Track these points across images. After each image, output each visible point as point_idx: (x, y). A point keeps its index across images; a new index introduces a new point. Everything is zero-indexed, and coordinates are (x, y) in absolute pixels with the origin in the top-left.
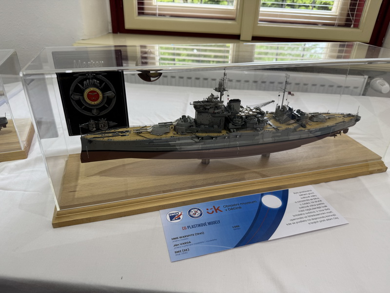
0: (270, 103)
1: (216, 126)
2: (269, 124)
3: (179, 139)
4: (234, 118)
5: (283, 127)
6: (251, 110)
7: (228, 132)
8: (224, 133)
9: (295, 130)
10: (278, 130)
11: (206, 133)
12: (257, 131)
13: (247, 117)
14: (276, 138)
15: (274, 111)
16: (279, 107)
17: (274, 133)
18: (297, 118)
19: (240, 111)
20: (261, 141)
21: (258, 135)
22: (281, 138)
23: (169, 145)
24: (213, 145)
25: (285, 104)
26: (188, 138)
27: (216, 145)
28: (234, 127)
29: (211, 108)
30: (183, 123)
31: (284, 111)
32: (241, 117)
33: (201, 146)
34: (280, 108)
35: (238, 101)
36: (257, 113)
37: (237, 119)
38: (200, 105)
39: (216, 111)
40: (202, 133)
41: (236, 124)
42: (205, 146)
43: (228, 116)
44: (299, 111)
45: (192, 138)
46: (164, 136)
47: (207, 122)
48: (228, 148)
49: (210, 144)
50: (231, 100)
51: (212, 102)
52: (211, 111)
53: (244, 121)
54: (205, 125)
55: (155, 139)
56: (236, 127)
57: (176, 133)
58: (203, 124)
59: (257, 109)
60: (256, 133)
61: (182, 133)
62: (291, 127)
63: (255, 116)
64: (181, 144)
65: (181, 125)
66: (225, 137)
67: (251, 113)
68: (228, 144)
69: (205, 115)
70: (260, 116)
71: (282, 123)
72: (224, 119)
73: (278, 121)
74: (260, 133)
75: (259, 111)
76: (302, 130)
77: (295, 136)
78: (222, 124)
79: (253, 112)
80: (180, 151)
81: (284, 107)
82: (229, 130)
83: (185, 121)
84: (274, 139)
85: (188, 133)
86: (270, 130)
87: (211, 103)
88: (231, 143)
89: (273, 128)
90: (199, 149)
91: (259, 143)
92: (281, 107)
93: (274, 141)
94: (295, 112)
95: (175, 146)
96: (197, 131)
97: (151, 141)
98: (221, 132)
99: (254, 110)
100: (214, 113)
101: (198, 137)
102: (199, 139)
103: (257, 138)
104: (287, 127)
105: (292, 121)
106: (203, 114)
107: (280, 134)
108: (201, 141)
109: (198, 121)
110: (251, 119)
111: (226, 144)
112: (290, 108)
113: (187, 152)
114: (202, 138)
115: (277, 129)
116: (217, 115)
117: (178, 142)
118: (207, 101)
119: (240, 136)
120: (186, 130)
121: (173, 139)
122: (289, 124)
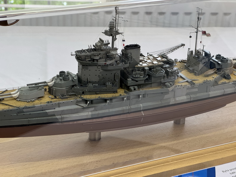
0: (178, 47)
1: (109, 84)
2: (181, 77)
3: (59, 105)
4: (133, 71)
5: (200, 80)
6: (155, 59)
7: (127, 91)
8: (121, 92)
9: (216, 83)
10: (194, 84)
11: (96, 94)
12: (166, 86)
13: (151, 68)
14: (192, 96)
15: (185, 58)
16: (192, 52)
17: (188, 88)
18: (217, 67)
19: (141, 61)
20: (172, 102)
21: (167, 93)
22: (198, 95)
23: (46, 115)
24: (107, 111)
25: (199, 47)
26: (71, 103)
27: (111, 110)
28: (134, 83)
29: (100, 58)
30: (63, 82)
31: (198, 57)
32: (143, 69)
33: (90, 113)
34: (194, 54)
35: (136, 47)
36: (163, 62)
37: (137, 72)
38: (86, 56)
39: (109, 62)
40: (91, 94)
41: (136, 79)
42: (97, 112)
43: (125, 69)
44: (218, 57)
45: (77, 103)
46: (37, 101)
47: (96, 79)
48: (129, 113)
49: (103, 110)
50: (127, 46)
51: (102, 50)
52: (102, 62)
53: (148, 75)
54: (93, 83)
55: (26, 108)
56: (137, 83)
57: (53, 97)
58: (90, 82)
59: (163, 56)
60: (164, 90)
61: (63, 97)
62: (210, 79)
63: (161, 66)
64: (63, 112)
65: (61, 86)
66: (123, 99)
67: (155, 62)
68: (127, 108)
69: (93, 69)
70: (167, 66)
71: (198, 75)
72: (119, 72)
73: (192, 72)
74: (170, 89)
75: (165, 60)
76: (225, 83)
77: (216, 92)
78: (118, 80)
79: (158, 61)
80: (62, 122)
81: (198, 52)
82: (128, 88)
83: (64, 79)
84: (189, 97)
85: (70, 95)
86: (183, 84)
87: (101, 52)
88: (132, 107)
89: (187, 81)
90: (88, 117)
91: (170, 104)
92: (194, 52)
93: (189, 100)
94: (214, 58)
95: (54, 115)
96: (83, 93)
97: (20, 111)
98: (116, 92)
99: (159, 59)
100: (106, 65)
101: (86, 101)
102: (86, 103)
103: (166, 97)
104: (205, 79)
105: (211, 71)
106: (90, 68)
107: (197, 90)
108: (90, 106)
109: (84, 79)
110: (157, 71)
111: (124, 108)
112: (206, 54)
113: (71, 123)
114: (92, 102)
115: (192, 83)
116: (110, 68)
117: (57, 109)
118: (95, 50)
119: (144, 96)
120: (67, 92)
121: (50, 105)
122: (208, 76)
